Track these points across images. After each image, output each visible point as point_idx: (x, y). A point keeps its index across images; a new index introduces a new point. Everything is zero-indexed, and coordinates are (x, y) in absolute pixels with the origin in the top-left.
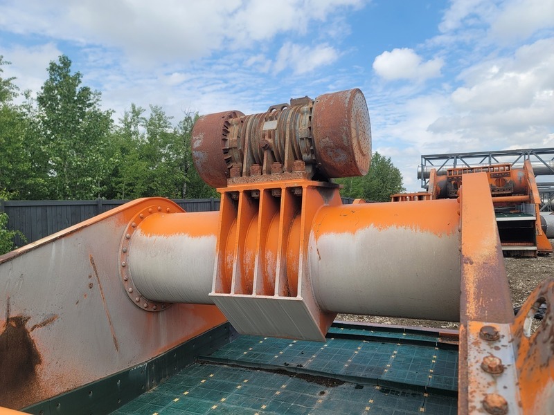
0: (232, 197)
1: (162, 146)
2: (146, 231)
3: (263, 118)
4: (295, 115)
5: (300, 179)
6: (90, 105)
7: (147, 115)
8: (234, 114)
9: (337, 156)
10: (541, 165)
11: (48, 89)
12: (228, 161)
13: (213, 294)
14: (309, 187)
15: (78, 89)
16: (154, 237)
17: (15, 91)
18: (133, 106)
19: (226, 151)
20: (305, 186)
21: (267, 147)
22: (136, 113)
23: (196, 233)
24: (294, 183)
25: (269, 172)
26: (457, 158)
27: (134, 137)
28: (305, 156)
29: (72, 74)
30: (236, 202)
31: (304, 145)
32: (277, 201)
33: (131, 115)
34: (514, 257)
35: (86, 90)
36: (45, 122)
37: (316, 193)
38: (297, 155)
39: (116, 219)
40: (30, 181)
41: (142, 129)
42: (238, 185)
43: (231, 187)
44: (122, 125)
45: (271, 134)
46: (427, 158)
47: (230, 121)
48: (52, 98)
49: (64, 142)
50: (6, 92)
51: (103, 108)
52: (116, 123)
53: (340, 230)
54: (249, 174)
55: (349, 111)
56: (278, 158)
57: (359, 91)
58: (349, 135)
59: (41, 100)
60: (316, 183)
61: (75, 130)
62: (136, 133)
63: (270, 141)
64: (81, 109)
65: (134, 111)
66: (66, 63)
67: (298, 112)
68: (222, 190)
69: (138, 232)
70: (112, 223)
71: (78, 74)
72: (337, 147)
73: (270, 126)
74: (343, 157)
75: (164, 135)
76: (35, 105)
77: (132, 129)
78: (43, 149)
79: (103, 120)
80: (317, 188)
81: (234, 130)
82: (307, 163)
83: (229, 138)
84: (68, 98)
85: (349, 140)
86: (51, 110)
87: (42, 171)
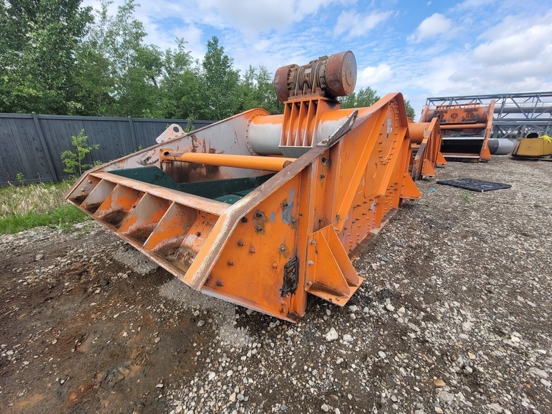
0: (289, 105)
1: (266, 92)
2: (255, 123)
3: (306, 67)
4: (319, 66)
5: (318, 96)
6: (229, 66)
7: (257, 72)
8: (293, 66)
9: (335, 85)
10: (514, 106)
11: (208, 58)
12: (289, 89)
13: (280, 146)
14: (321, 100)
15: (222, 57)
16: (258, 125)
17: (191, 59)
18: (251, 67)
19: (288, 84)
20: (319, 99)
21: (306, 82)
22: (252, 71)
23: (274, 123)
24: (315, 98)
25: (306, 94)
26: (453, 100)
27: (251, 86)
28: (322, 86)
29: (219, 48)
30: (291, 108)
31: (322, 80)
32: (307, 107)
33: (249, 72)
34: (464, 162)
35: (226, 57)
36: (207, 78)
37: (325, 103)
38: (318, 85)
39: (243, 116)
40: (202, 111)
41: (255, 82)
42: (292, 100)
43: (289, 101)
44: (244, 79)
45: (308, 75)
46: (431, 100)
47: (291, 69)
48: (210, 63)
49: (217, 89)
50: (187, 60)
51: (234, 68)
52: (241, 78)
53: (332, 119)
54: (297, 95)
55: (342, 62)
56: (310, 87)
57: (350, 52)
58: (340, 74)
59: (205, 64)
60: (325, 99)
61: (221, 82)
62: (252, 84)
63: (307, 79)
64: (224, 69)
65: (251, 70)
66: (216, 41)
67: (321, 64)
68: (285, 103)
69: (252, 123)
70: (243, 117)
71: (222, 48)
72: (335, 81)
73: (308, 71)
74: (338, 85)
75: (267, 84)
76: (202, 68)
77: (250, 81)
78: (207, 93)
79: (234, 75)
80: (326, 101)
81: (292, 74)
82: (323, 89)
83: (290, 78)
84: (217, 62)
85: (341, 77)
86: (210, 70)
87: (207, 106)
